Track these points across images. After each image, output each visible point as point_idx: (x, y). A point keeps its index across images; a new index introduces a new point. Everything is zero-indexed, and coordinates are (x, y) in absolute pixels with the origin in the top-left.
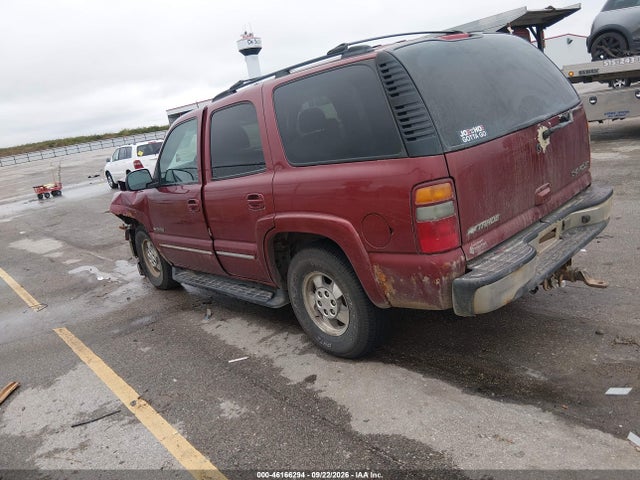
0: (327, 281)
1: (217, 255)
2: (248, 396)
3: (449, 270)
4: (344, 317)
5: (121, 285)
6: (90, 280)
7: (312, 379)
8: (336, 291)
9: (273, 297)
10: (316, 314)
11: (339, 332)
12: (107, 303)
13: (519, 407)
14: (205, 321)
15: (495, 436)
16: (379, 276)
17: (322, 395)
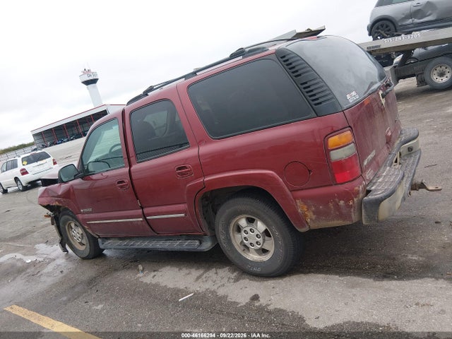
0: (250, 221)
1: (146, 219)
2: (210, 323)
3: (358, 193)
4: (270, 245)
5: (49, 263)
6: (19, 264)
7: (256, 298)
8: (261, 226)
9: (201, 243)
10: (243, 248)
11: (266, 258)
12: (43, 279)
13: (419, 281)
14: (141, 275)
15: (417, 304)
16: (301, 207)
17: (271, 308)
